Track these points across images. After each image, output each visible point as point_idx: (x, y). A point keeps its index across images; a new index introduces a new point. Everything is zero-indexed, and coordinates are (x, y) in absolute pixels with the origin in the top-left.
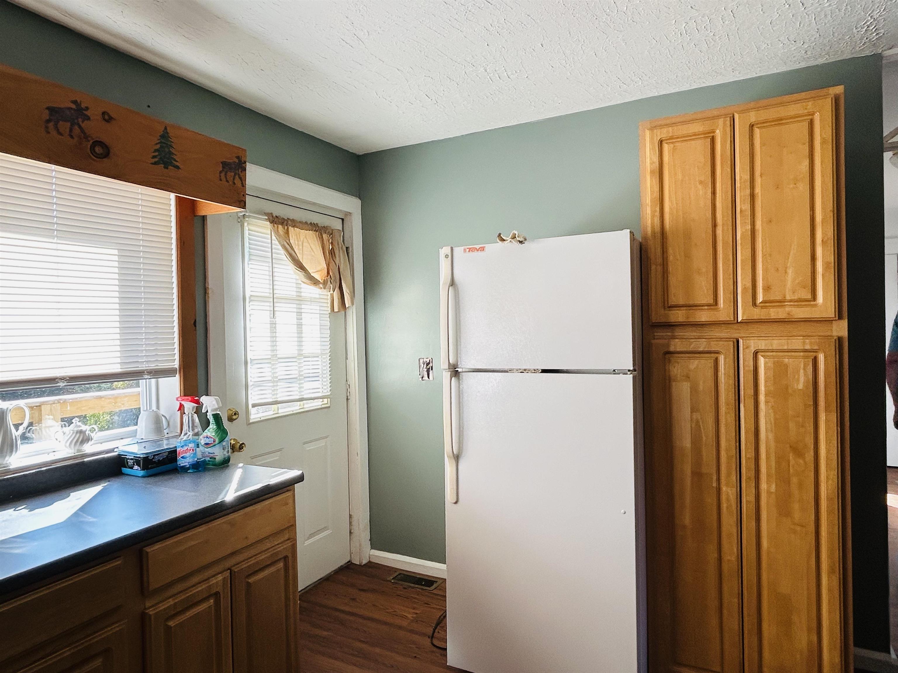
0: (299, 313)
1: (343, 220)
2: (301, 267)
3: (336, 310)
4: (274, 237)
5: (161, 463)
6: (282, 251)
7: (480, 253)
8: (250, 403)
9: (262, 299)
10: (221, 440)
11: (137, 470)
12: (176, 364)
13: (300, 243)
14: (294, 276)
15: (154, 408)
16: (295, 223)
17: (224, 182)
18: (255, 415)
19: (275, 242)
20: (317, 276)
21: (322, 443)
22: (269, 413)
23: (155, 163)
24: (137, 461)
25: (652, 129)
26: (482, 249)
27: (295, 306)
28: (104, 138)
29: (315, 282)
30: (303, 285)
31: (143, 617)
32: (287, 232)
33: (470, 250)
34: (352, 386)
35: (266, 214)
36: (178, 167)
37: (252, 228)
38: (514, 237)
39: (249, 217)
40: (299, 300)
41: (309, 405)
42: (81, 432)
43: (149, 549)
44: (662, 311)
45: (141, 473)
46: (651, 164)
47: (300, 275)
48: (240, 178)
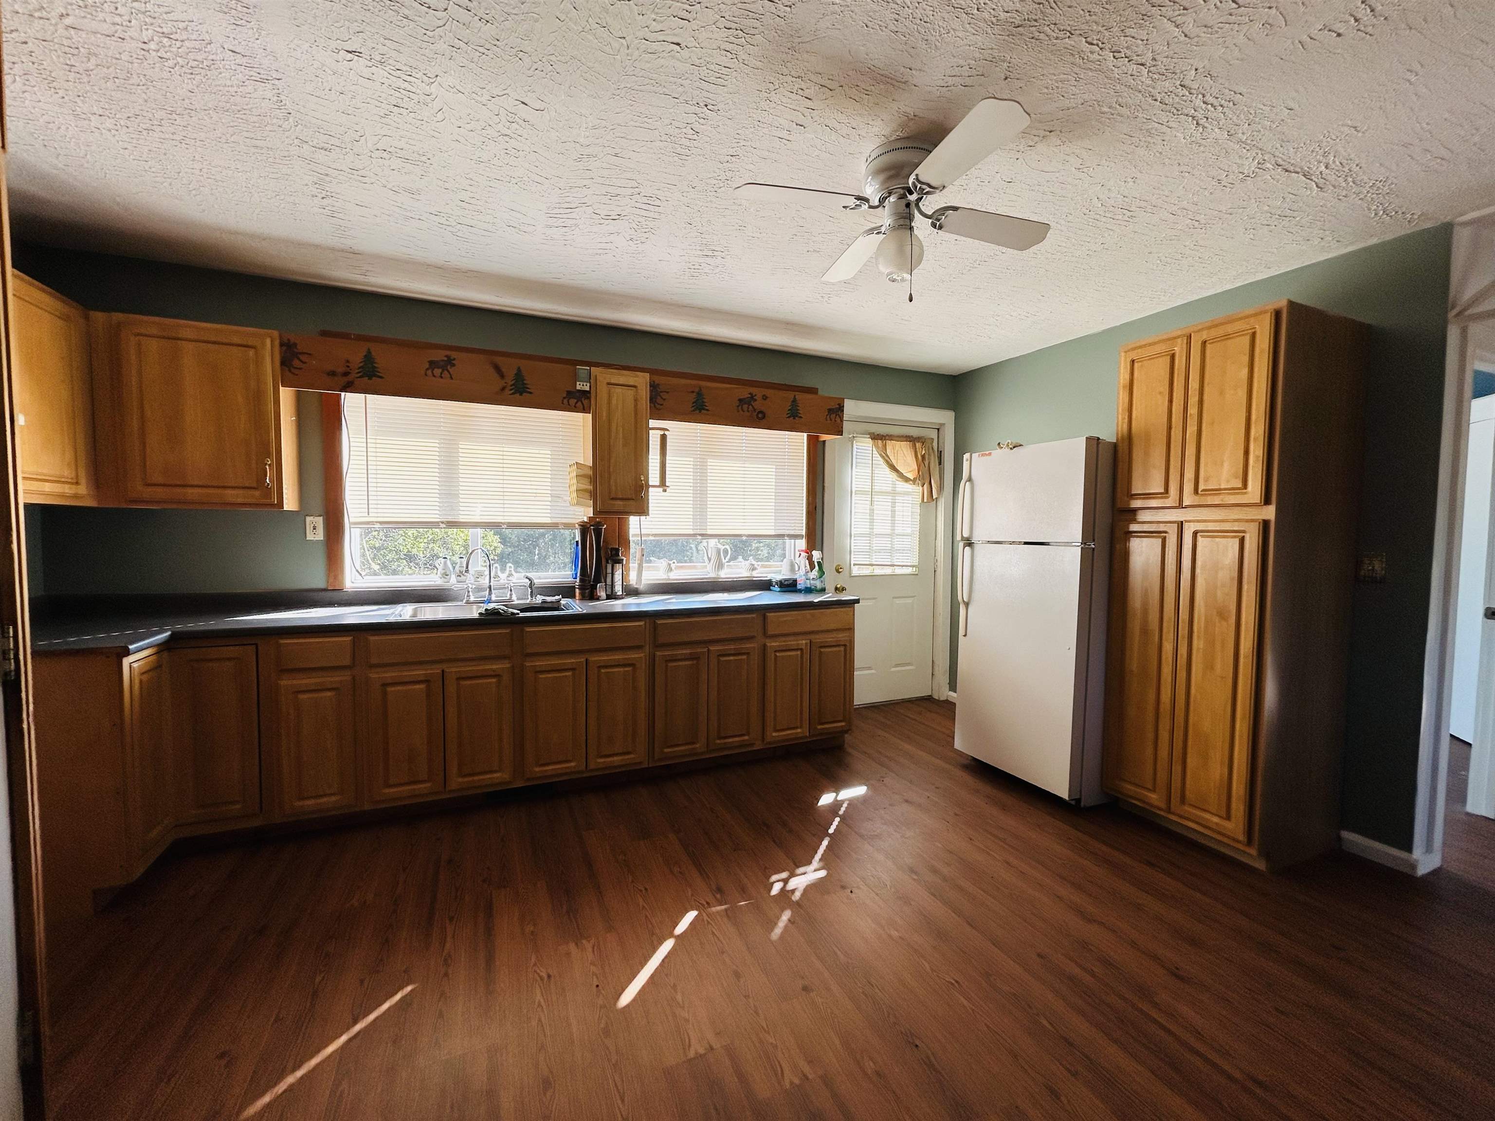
0: (894, 503)
1: (938, 429)
2: (893, 468)
3: (925, 501)
4: (874, 449)
5: (788, 586)
6: (880, 458)
7: (988, 457)
8: (852, 563)
9: (864, 493)
10: (820, 577)
11: (777, 588)
12: (804, 533)
13: (896, 451)
14: (891, 476)
15: (793, 558)
16: (891, 437)
17: (829, 422)
18: (856, 571)
19: (875, 452)
20: (911, 476)
21: (909, 601)
22: (866, 571)
23: (789, 417)
24: (777, 583)
25: (1126, 352)
26: (990, 454)
27: (890, 497)
28: (763, 409)
29: (907, 480)
30: (897, 482)
31: (765, 645)
32: (885, 446)
33: (982, 455)
34: (939, 560)
35: (869, 434)
36: (801, 417)
37: (858, 444)
38: (1008, 446)
39: (856, 437)
40: (894, 493)
41: (899, 571)
42: (753, 565)
43: (768, 614)
44: (1126, 498)
45: (779, 589)
46: (1125, 379)
47: (893, 476)
48: (840, 417)
